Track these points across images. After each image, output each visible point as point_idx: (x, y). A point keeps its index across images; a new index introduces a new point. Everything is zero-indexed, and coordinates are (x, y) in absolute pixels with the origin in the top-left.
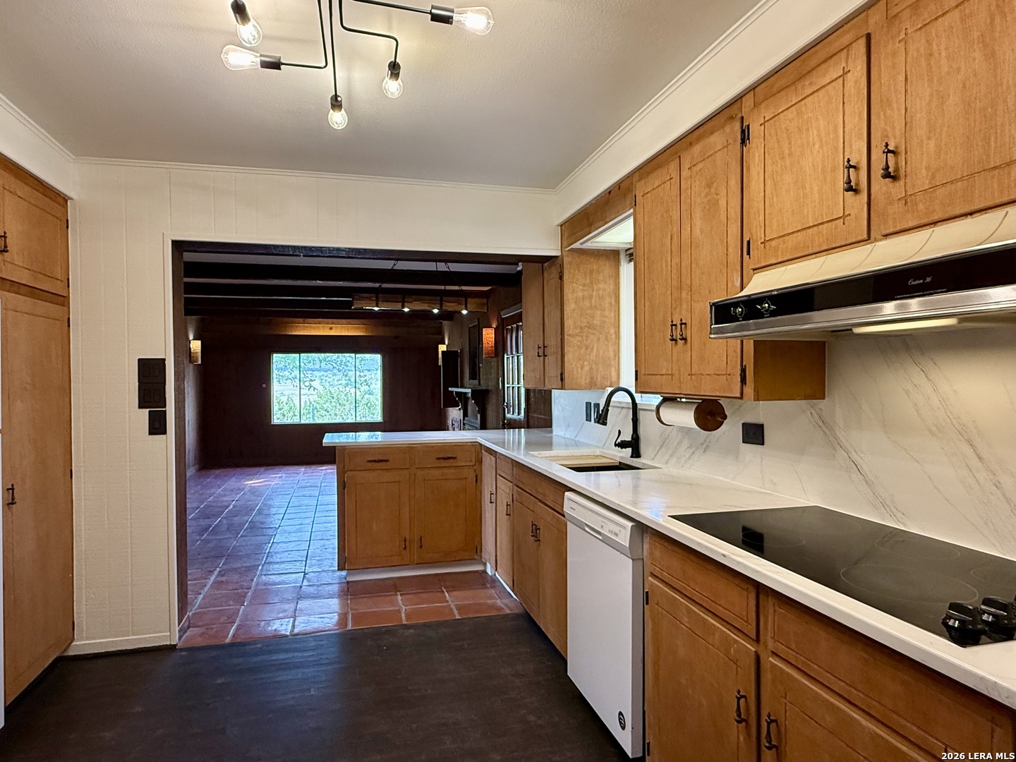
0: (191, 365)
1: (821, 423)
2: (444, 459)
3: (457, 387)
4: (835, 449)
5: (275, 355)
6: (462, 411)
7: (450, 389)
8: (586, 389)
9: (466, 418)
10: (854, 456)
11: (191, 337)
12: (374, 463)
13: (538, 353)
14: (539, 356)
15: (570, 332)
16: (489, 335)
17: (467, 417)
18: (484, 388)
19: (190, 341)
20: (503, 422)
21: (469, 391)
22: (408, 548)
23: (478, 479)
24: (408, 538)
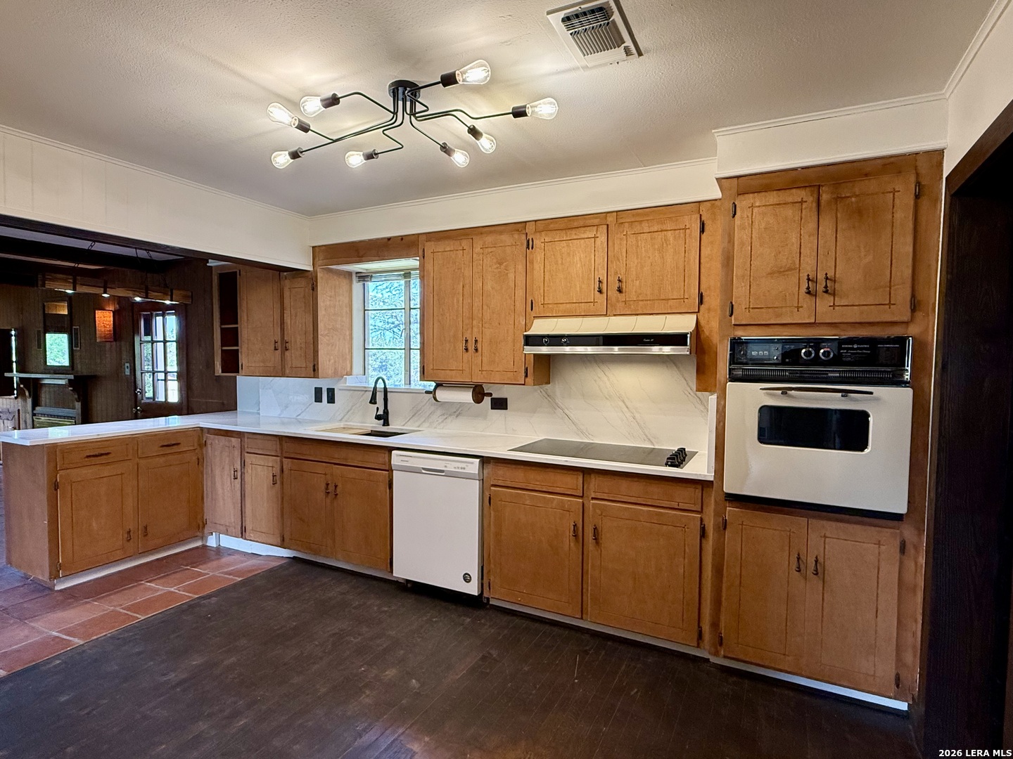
1: (546, 396)
2: (168, 446)
4: (555, 409)
6: (28, 400)
10: (566, 411)
12: (93, 458)
13: (275, 346)
14: (276, 349)
15: (322, 333)
16: (104, 318)
18: (87, 374)
20: (135, 409)
22: (132, 539)
23: (200, 462)
24: (132, 529)
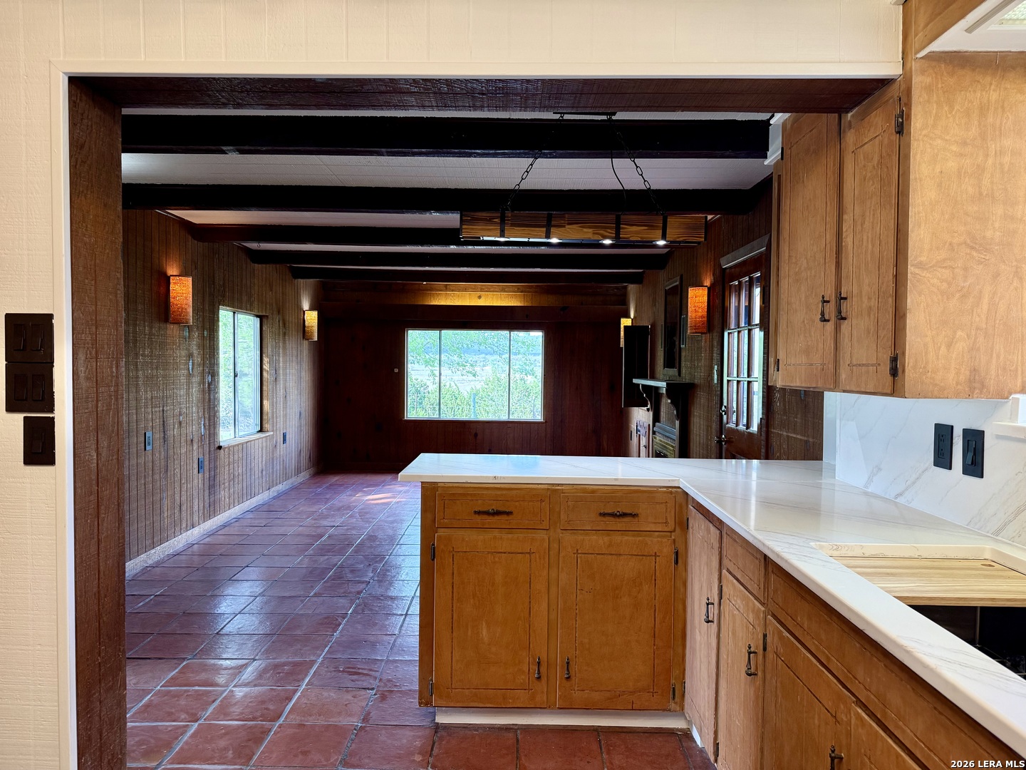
0: (306, 343)
2: (613, 515)
3: (645, 377)
5: (410, 332)
6: (651, 413)
7: (635, 381)
8: (957, 395)
9: (657, 424)
11: (306, 305)
12: (486, 517)
13: (823, 314)
14: (824, 320)
15: (923, 259)
16: (697, 299)
17: (659, 421)
18: (687, 381)
19: (304, 312)
20: (720, 437)
21: (663, 385)
22: (544, 679)
23: (679, 557)
24: (544, 658)
